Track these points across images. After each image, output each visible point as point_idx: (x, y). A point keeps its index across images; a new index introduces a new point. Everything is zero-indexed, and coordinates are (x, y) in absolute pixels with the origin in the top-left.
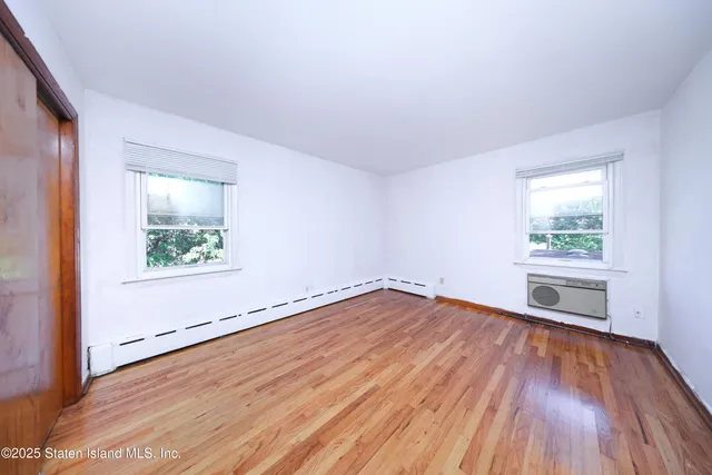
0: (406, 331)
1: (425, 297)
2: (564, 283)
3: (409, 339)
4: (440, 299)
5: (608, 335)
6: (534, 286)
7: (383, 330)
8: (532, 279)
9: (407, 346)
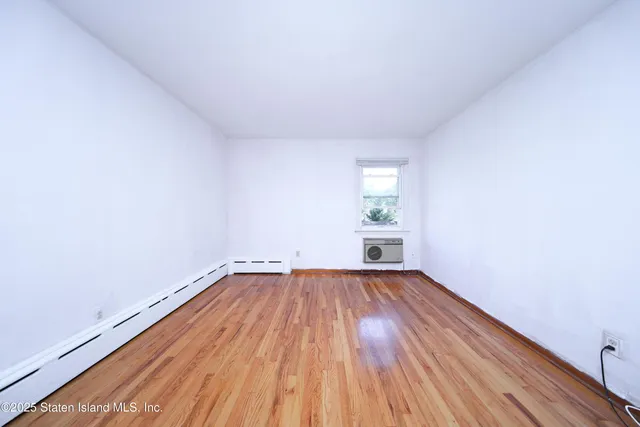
0: (296, 321)
1: (280, 274)
2: (384, 242)
3: (307, 330)
4: (296, 273)
5: (402, 271)
6: (368, 248)
7: (270, 332)
8: (367, 242)
9: (312, 340)
